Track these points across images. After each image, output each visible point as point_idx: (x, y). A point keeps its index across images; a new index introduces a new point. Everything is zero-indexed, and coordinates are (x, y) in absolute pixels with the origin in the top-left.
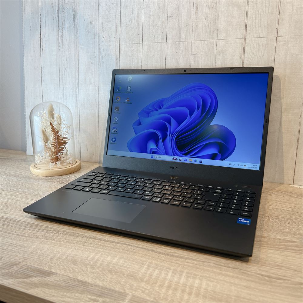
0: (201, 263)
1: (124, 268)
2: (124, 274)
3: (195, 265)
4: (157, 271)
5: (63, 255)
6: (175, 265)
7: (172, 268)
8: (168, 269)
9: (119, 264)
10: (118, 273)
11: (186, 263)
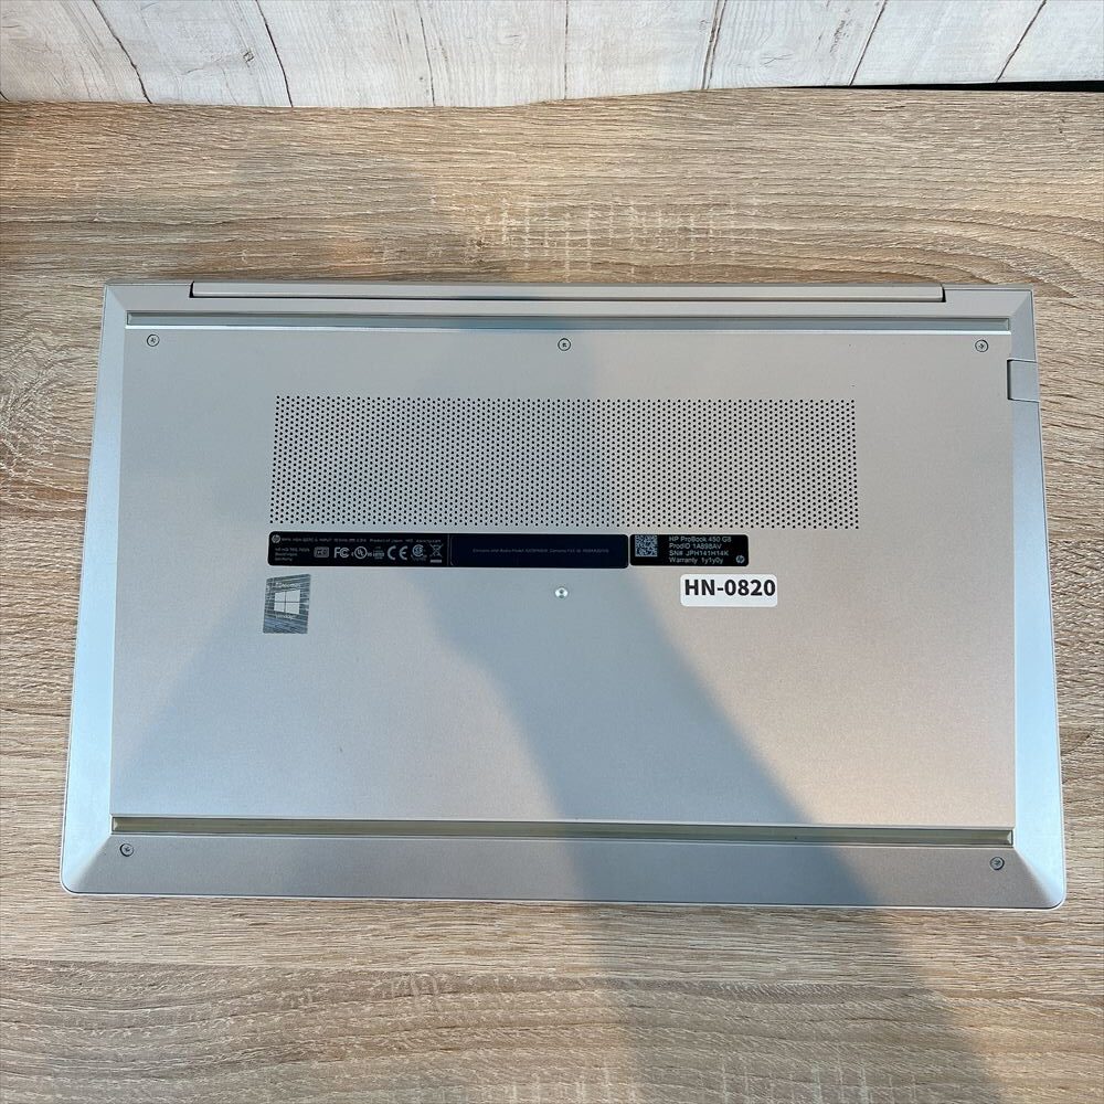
0: (899, 1001)
3: (882, 1022)
6: (819, 1053)
7: (813, 1071)
11: (852, 1025)
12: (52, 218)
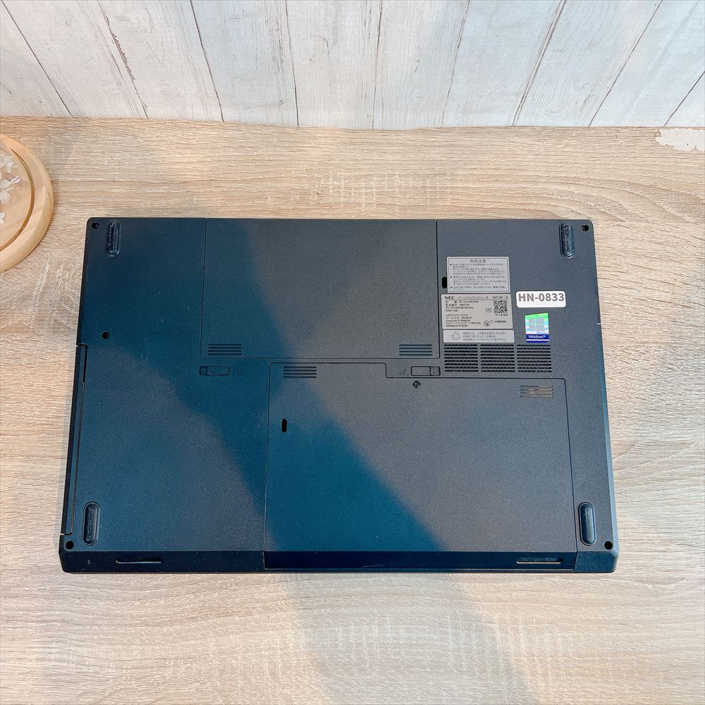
1: (415, 650)
2: (424, 667)
3: (530, 592)
4: (473, 635)
5: (285, 654)
6: (497, 608)
7: (495, 617)
8: (492, 623)
9: (401, 642)
10: (412, 667)
11: (514, 594)
12: (93, 179)
